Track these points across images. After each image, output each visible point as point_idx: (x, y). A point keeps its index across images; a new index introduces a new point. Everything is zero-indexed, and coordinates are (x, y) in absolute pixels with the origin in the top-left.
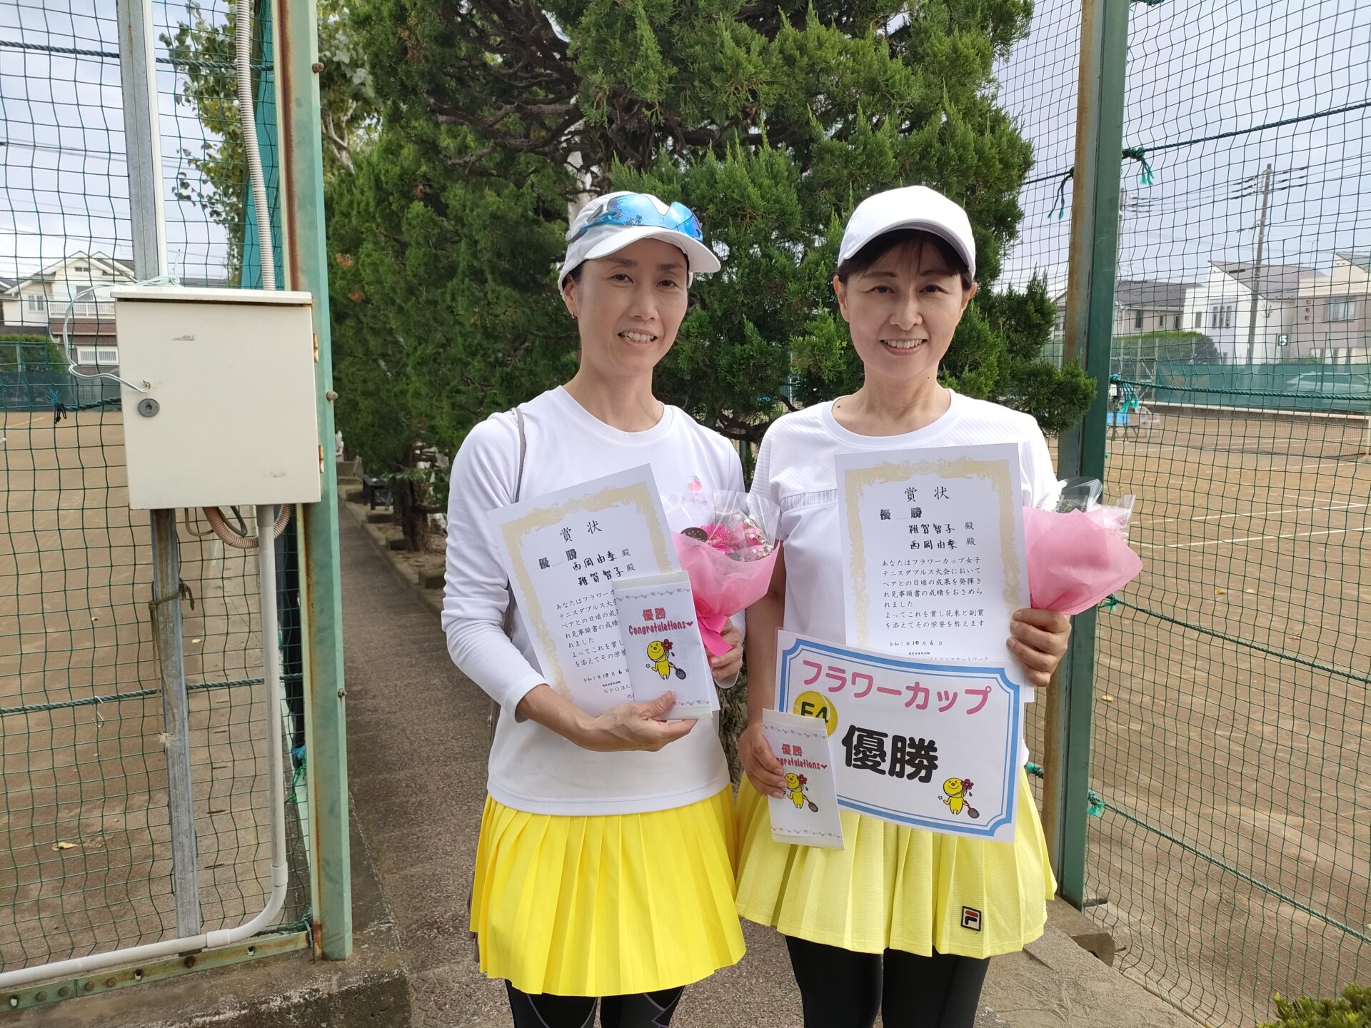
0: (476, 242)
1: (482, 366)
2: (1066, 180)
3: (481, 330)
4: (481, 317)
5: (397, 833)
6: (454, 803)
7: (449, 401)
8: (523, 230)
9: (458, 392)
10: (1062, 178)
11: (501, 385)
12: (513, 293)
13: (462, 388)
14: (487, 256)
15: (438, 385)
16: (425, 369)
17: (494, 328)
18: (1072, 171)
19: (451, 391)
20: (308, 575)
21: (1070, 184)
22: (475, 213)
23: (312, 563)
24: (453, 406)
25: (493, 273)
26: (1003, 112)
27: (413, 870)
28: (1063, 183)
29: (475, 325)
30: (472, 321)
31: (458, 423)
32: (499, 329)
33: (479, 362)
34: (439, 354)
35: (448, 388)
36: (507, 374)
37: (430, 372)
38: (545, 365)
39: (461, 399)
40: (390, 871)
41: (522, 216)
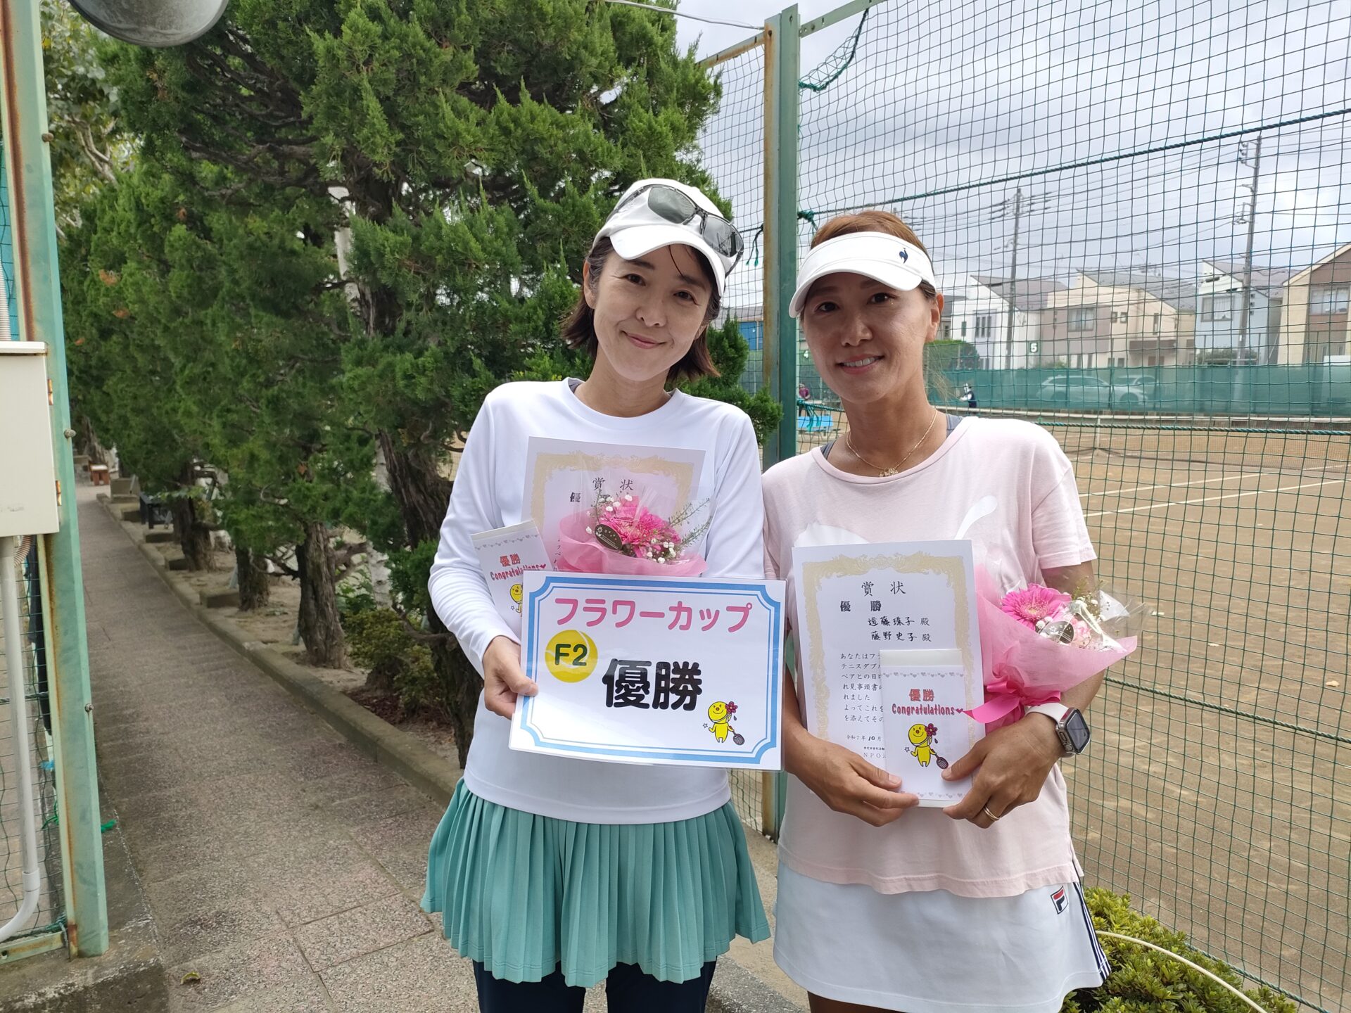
0: (235, 271)
1: (251, 386)
2: (758, 234)
3: (244, 355)
4: (243, 342)
5: (165, 845)
6: (224, 813)
7: (220, 420)
8: (281, 260)
9: (229, 411)
10: (755, 232)
11: (267, 407)
12: (274, 319)
13: (233, 407)
14: (245, 285)
15: (207, 406)
16: (194, 388)
17: (257, 351)
18: (762, 227)
19: (221, 411)
20: (51, 599)
21: (761, 237)
22: (232, 243)
23: (55, 589)
24: (224, 425)
25: (253, 300)
26: (707, 173)
27: (179, 877)
28: (757, 236)
29: (236, 350)
30: (233, 346)
31: (230, 441)
32: (262, 354)
33: (248, 382)
34: (209, 373)
35: (219, 407)
36: (273, 396)
37: (199, 391)
38: (311, 388)
39: (234, 417)
40: (156, 880)
41: (280, 248)
